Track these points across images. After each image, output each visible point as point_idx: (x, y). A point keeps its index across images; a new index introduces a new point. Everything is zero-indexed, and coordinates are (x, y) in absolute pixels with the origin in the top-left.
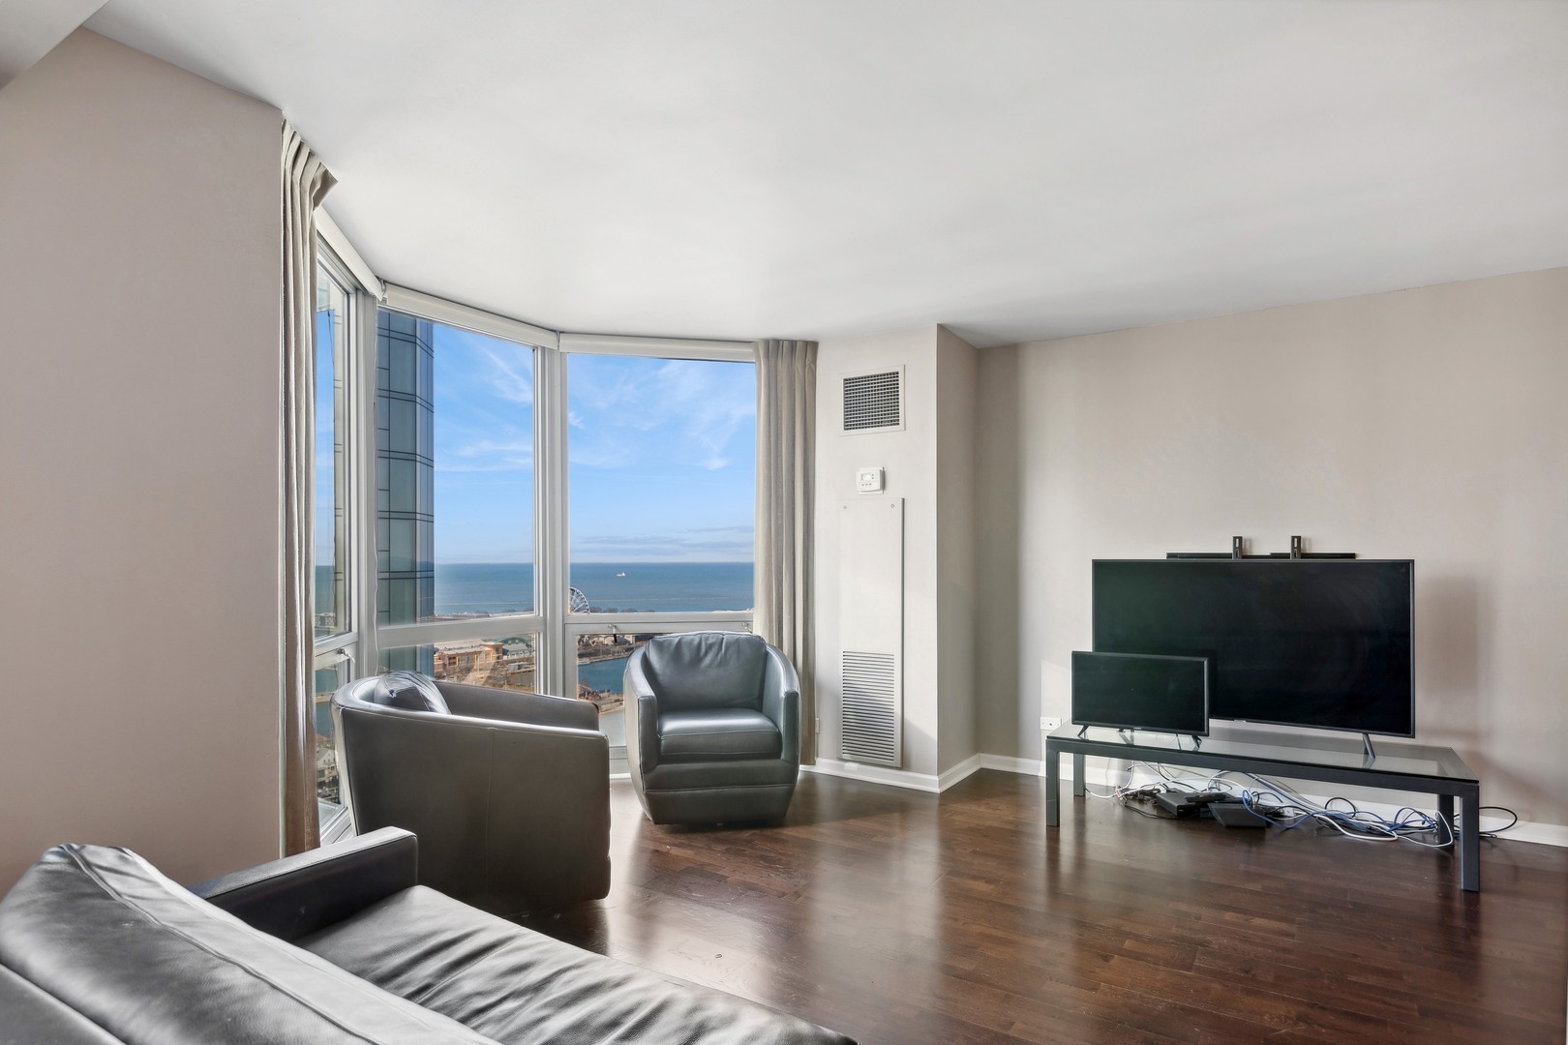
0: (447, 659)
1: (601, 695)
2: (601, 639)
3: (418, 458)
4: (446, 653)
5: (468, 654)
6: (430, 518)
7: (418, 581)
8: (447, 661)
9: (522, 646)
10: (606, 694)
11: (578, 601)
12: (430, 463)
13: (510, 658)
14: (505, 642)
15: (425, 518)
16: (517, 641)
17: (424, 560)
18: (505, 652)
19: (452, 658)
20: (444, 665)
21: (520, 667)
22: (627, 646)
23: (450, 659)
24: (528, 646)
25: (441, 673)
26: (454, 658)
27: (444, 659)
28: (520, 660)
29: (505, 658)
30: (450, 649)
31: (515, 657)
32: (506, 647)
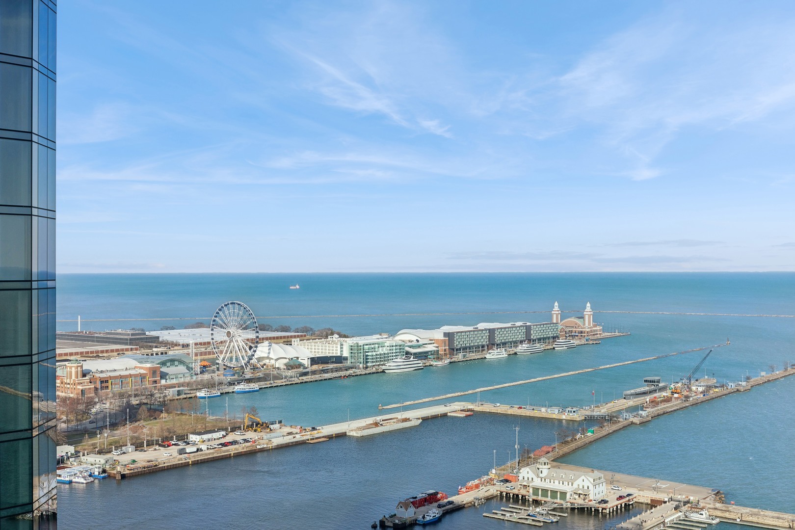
0: (98, 383)
1: (272, 427)
2: (273, 362)
3: (35, 138)
4: (98, 375)
5: (121, 377)
6: (50, 214)
7: (34, 292)
8: (99, 385)
9: (182, 369)
10: (277, 426)
11: (245, 317)
12: (50, 144)
13: (169, 382)
14: (163, 364)
15: (43, 213)
16: (176, 363)
17: (43, 268)
18: (163, 376)
19: (104, 381)
20: (96, 389)
21: (179, 393)
22: (301, 370)
23: (102, 382)
24: (188, 368)
25: (92, 398)
26: (107, 381)
27: (95, 383)
28: (179, 385)
29: (163, 382)
30: (102, 372)
31: (174, 381)
32: (164, 369)
